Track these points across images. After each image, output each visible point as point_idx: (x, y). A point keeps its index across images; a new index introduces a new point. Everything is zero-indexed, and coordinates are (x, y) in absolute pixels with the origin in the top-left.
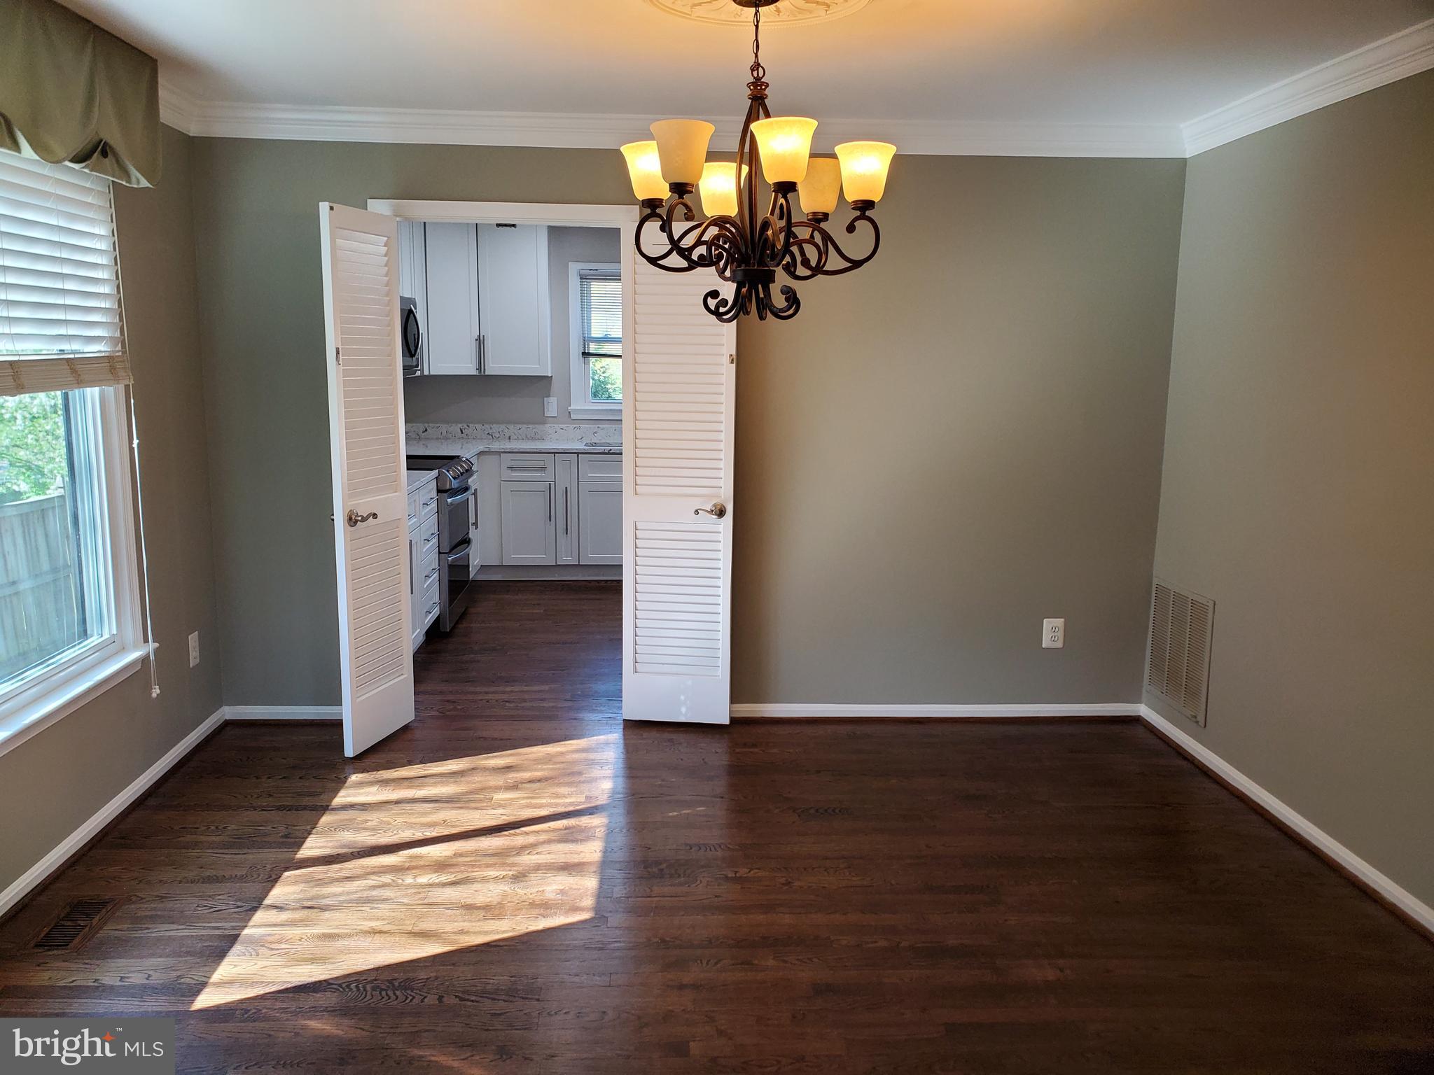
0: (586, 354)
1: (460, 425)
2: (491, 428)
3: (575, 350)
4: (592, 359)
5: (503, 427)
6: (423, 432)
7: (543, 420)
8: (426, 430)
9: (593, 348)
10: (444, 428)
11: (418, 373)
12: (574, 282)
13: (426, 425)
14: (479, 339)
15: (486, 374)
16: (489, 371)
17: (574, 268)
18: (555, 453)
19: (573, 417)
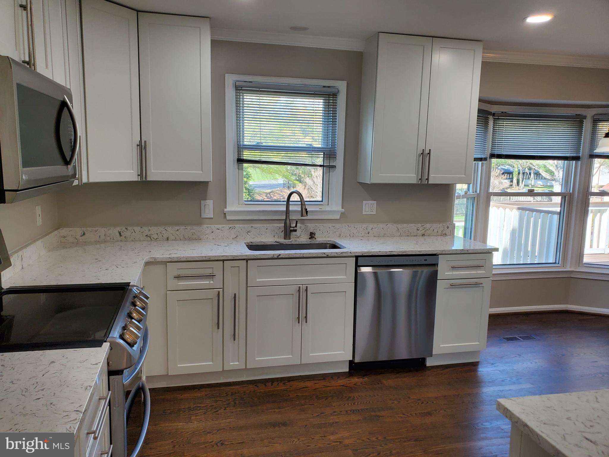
0: (241, 161)
1: (119, 229)
2: (149, 230)
3: (231, 156)
4: (245, 165)
5: (161, 229)
6: (81, 236)
7: (199, 221)
8: (84, 234)
9: (247, 155)
10: (102, 231)
11: (76, 183)
12: (230, 93)
13: (85, 229)
14: (140, 145)
15: (148, 179)
16: (151, 177)
17: (230, 79)
18: (223, 261)
19: (228, 218)
